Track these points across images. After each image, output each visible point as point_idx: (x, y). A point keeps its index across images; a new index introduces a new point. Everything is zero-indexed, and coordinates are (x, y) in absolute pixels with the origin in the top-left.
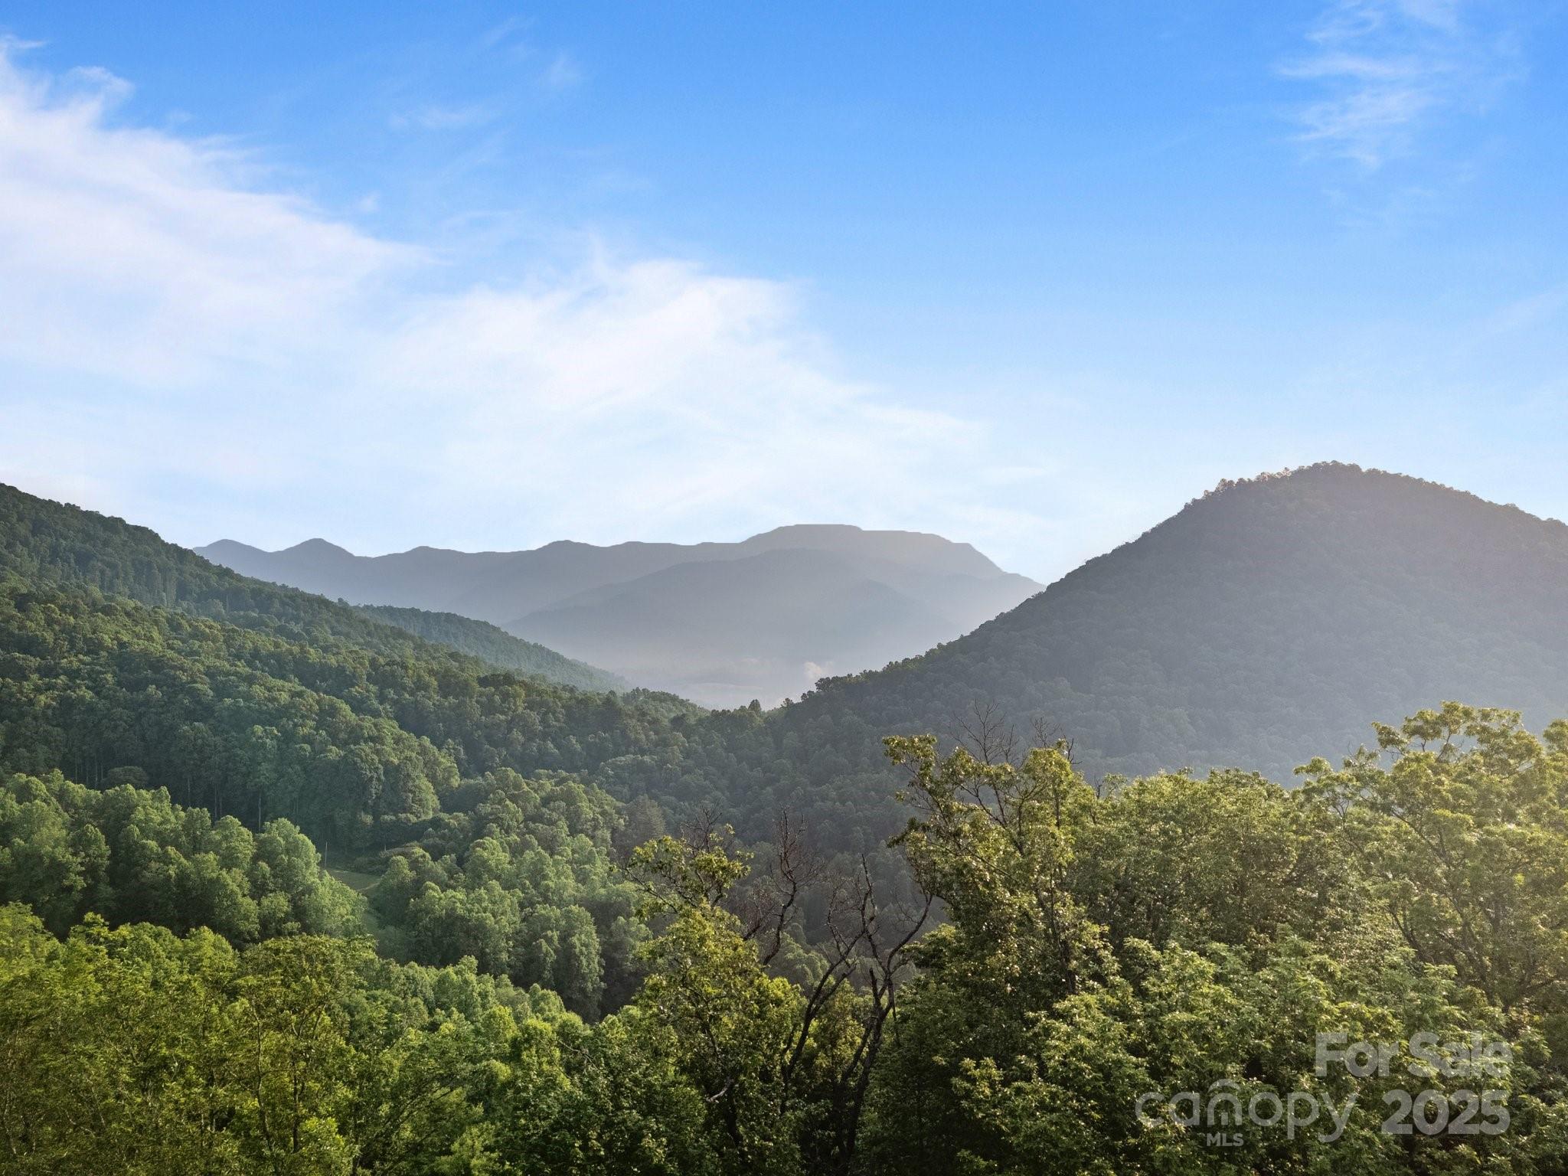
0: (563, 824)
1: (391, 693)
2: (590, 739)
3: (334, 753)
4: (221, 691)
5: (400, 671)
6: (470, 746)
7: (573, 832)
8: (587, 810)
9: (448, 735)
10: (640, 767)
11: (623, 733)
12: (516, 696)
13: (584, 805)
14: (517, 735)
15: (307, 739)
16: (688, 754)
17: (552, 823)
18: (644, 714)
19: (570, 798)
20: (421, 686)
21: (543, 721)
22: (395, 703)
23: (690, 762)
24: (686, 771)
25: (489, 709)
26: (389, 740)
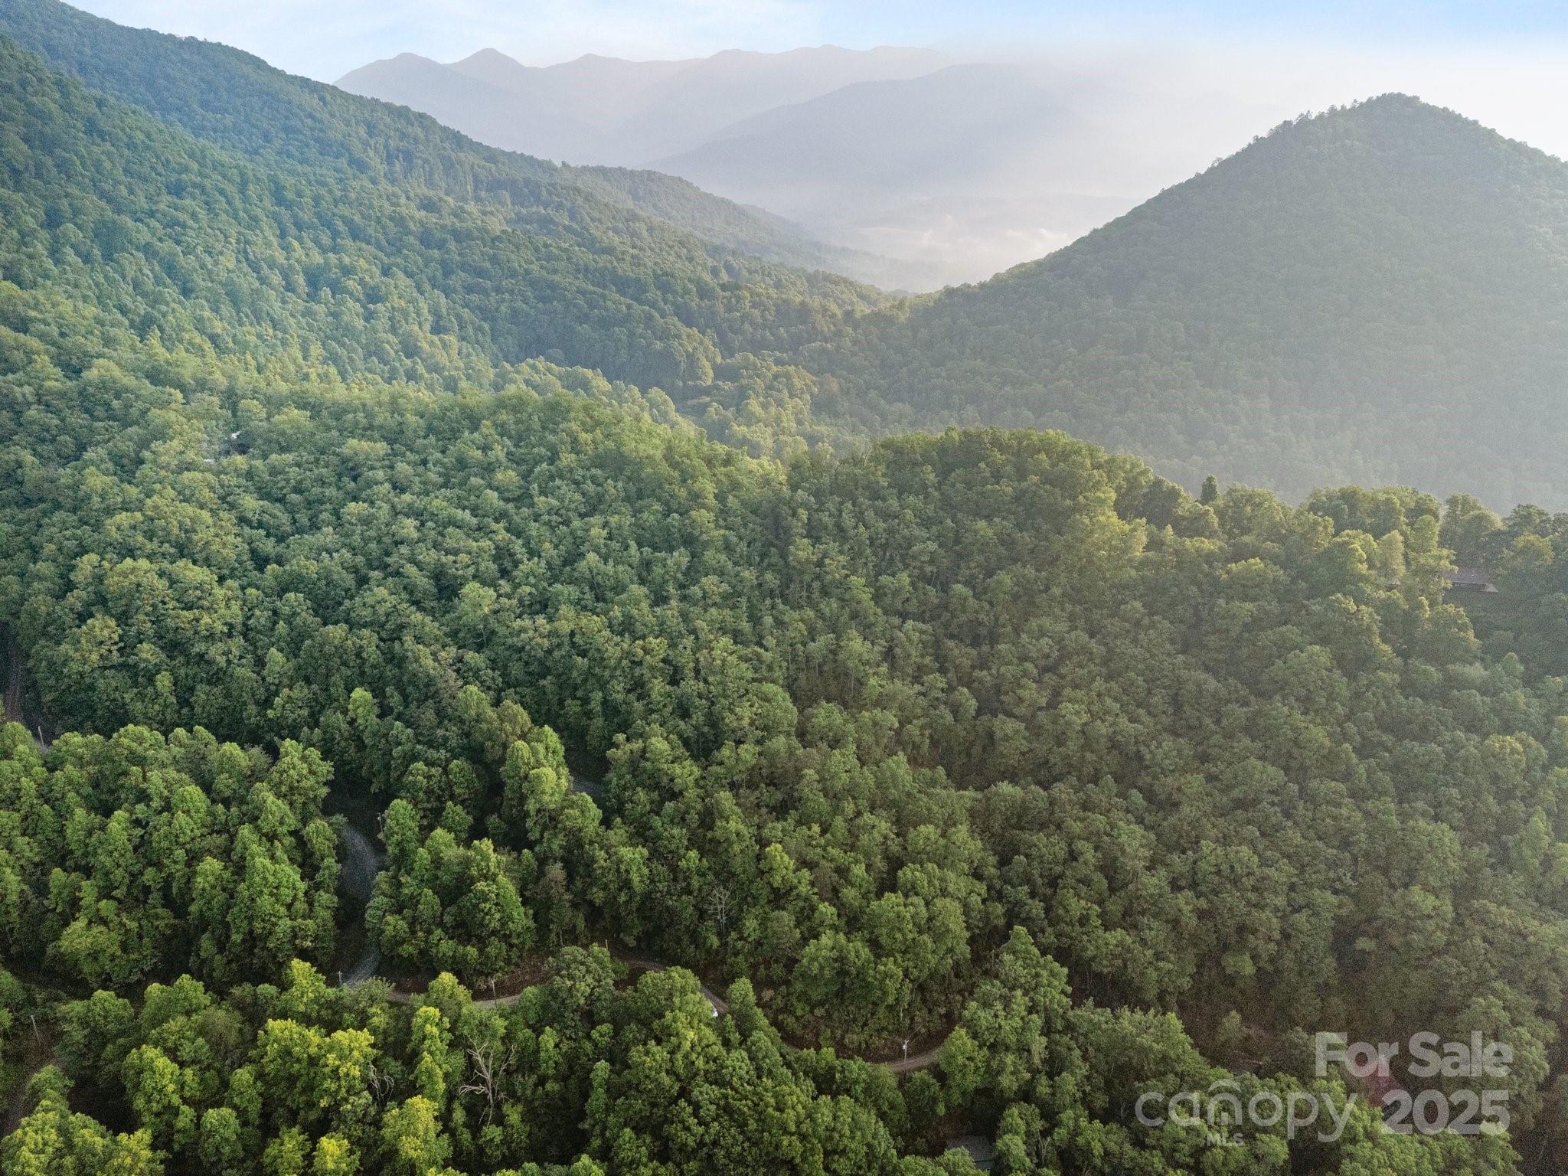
0: (785, 391)
1: (670, 297)
2: (793, 330)
3: (659, 345)
4: (592, 305)
5: (672, 281)
6: (721, 335)
7: (791, 396)
8: (798, 383)
9: (707, 327)
10: (824, 351)
11: (813, 324)
12: (744, 298)
13: (796, 380)
14: (747, 326)
15: (641, 336)
16: (855, 342)
17: (779, 391)
18: (826, 310)
19: (788, 376)
20: (687, 292)
21: (762, 316)
22: (673, 304)
23: (856, 348)
24: (853, 354)
25: (729, 309)
26: (684, 337)
